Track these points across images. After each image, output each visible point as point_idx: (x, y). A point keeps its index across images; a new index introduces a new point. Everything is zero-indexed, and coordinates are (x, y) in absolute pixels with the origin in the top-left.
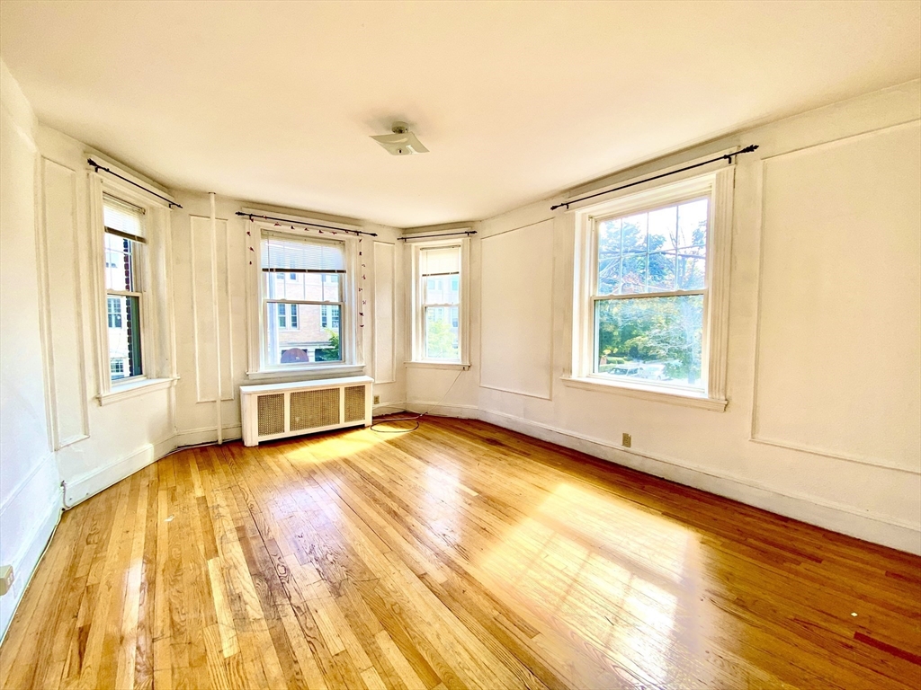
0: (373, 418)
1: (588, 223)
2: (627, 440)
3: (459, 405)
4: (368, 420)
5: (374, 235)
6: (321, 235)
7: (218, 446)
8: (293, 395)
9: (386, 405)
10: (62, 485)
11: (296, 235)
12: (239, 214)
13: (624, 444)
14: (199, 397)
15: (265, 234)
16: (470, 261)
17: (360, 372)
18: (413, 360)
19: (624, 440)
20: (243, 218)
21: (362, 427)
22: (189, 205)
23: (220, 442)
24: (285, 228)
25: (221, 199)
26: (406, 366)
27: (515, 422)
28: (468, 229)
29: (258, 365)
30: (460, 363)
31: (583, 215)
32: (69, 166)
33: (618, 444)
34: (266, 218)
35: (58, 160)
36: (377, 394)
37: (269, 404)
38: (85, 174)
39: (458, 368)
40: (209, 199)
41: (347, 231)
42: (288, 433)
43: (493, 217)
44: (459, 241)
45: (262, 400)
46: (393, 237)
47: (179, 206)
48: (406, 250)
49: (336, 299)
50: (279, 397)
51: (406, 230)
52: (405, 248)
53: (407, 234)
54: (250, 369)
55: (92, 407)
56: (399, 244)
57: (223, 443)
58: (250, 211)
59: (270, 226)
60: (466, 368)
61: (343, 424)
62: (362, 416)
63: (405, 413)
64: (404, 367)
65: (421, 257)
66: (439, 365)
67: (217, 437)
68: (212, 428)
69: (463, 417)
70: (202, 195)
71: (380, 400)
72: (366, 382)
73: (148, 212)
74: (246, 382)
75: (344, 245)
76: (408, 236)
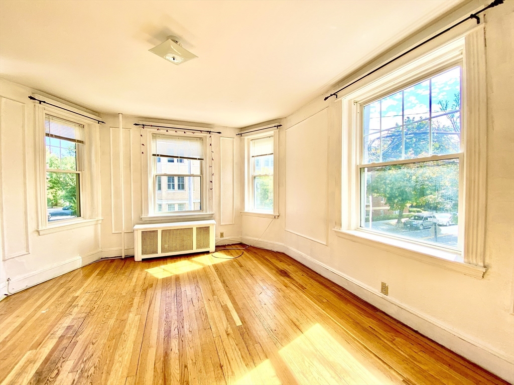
0: (216, 247)
1: (354, 107)
2: (385, 289)
3: (272, 242)
4: (212, 248)
5: (220, 133)
6: (185, 135)
7: (122, 259)
8: (163, 231)
9: (229, 238)
10: (8, 281)
11: (170, 135)
12: (136, 124)
13: (382, 292)
14: (113, 229)
15: (155, 136)
16: (278, 145)
17: (211, 217)
18: (246, 210)
19: (382, 289)
20: (140, 127)
21: (208, 252)
22: (109, 122)
23: (123, 257)
24: (163, 131)
25: (126, 117)
26: (242, 214)
27: (305, 259)
28: (277, 124)
29: (148, 212)
30: (272, 213)
31: (350, 101)
32: (20, 101)
33: (377, 291)
34: (151, 126)
35: (13, 98)
36: (222, 231)
37: (148, 236)
38: (33, 105)
39: (271, 217)
40: (118, 116)
41: (201, 131)
42: (160, 254)
43: (292, 114)
44: (271, 133)
45: (144, 233)
46: (233, 134)
47: (103, 122)
48: (242, 141)
49: (198, 173)
50: (155, 232)
51: (242, 129)
52: (241, 140)
53: (242, 131)
54: (143, 215)
55: (33, 237)
56: (237, 138)
57: (125, 258)
58: (143, 123)
59: (154, 130)
60: (276, 217)
61: (195, 250)
62: (208, 246)
63: (241, 244)
64: (240, 215)
65: (251, 145)
66: (260, 214)
67: (122, 254)
68: (120, 248)
69: (275, 250)
70: (115, 115)
71: (224, 235)
72: (210, 224)
73: (86, 127)
74: (141, 222)
75: (203, 140)
76: (242, 132)
